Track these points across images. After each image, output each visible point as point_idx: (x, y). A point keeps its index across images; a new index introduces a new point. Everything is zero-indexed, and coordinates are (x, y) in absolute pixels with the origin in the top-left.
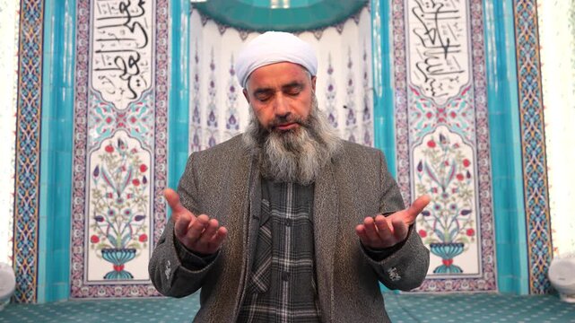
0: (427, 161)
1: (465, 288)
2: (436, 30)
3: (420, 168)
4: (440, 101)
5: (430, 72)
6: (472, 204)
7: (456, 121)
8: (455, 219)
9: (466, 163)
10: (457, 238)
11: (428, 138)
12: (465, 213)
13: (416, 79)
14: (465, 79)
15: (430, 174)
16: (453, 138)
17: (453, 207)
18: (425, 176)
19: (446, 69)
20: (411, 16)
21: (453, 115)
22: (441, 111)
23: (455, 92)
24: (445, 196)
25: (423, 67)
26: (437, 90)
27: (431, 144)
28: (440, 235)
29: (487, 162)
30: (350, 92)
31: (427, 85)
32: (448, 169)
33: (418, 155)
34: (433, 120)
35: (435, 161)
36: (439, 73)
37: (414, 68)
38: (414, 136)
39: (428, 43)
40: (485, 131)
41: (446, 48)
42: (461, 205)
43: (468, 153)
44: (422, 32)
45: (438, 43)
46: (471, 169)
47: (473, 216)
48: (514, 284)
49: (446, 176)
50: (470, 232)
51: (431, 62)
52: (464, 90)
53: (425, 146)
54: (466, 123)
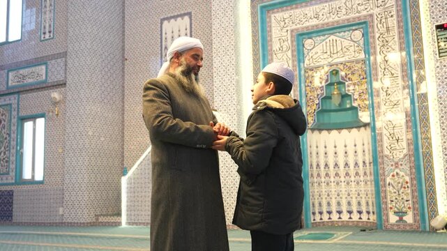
0: (392, 182)
1: (408, 228)
2: (394, 134)
3: (389, 184)
4: (396, 160)
5: (392, 150)
6: (410, 198)
7: (402, 167)
8: (403, 203)
9: (407, 183)
10: (404, 210)
11: (392, 174)
12: (407, 201)
13: (387, 152)
14: (405, 151)
15: (393, 186)
16: (402, 174)
17: (402, 199)
18: (391, 187)
19: (398, 148)
20: (384, 129)
21: (401, 165)
22: (397, 163)
23: (402, 156)
24: (399, 194)
25: (389, 148)
26: (395, 156)
27: (393, 176)
28: (398, 209)
29: (415, 182)
30: (364, 155)
31: (391, 154)
32: (400, 185)
33: (388, 180)
34: (394, 167)
35: (395, 182)
36: (396, 149)
37: (385, 148)
38: (386, 173)
39: (391, 139)
40: (414, 170)
41: (398, 141)
42: (405, 198)
43: (407, 179)
44: (388, 135)
45: (394, 138)
46: (409, 185)
47: (410, 202)
48: (425, 227)
49: (399, 187)
50: (409, 208)
51: (392, 146)
52: (405, 156)
53: (391, 177)
54: (407, 168)
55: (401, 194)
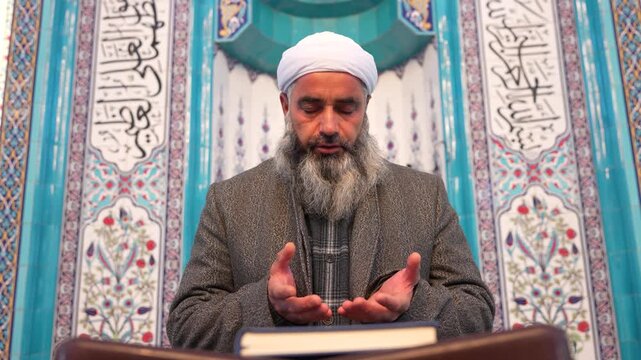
0: (519, 231)
2: (520, 68)
3: (509, 241)
4: (532, 155)
5: (515, 120)
6: (583, 288)
7: (553, 179)
8: (561, 309)
9: (571, 234)
11: (517, 203)
12: (573, 300)
13: (498, 128)
14: (561, 127)
15: (524, 249)
16: (551, 202)
17: (558, 293)
18: (517, 251)
19: (537, 115)
20: (488, 52)
21: (549, 172)
22: (533, 167)
23: (549, 143)
24: (545, 277)
25: (507, 113)
26: (527, 143)
27: (523, 210)
29: (598, 233)
30: (416, 149)
31: (513, 136)
32: (547, 242)
33: (507, 224)
34: (523, 180)
35: (529, 231)
36: (529, 119)
37: (494, 114)
38: (499, 200)
39: (512, 84)
40: (593, 192)
41: (534, 90)
42: (567, 290)
43: (572, 221)
44: (503, 70)
45: (523, 83)
46: (577, 241)
47: (585, 304)
49: (545, 251)
50: (583, 327)
51: (516, 107)
52: (561, 141)
53: (514, 212)
54: (568, 181)
55: (554, 277)
